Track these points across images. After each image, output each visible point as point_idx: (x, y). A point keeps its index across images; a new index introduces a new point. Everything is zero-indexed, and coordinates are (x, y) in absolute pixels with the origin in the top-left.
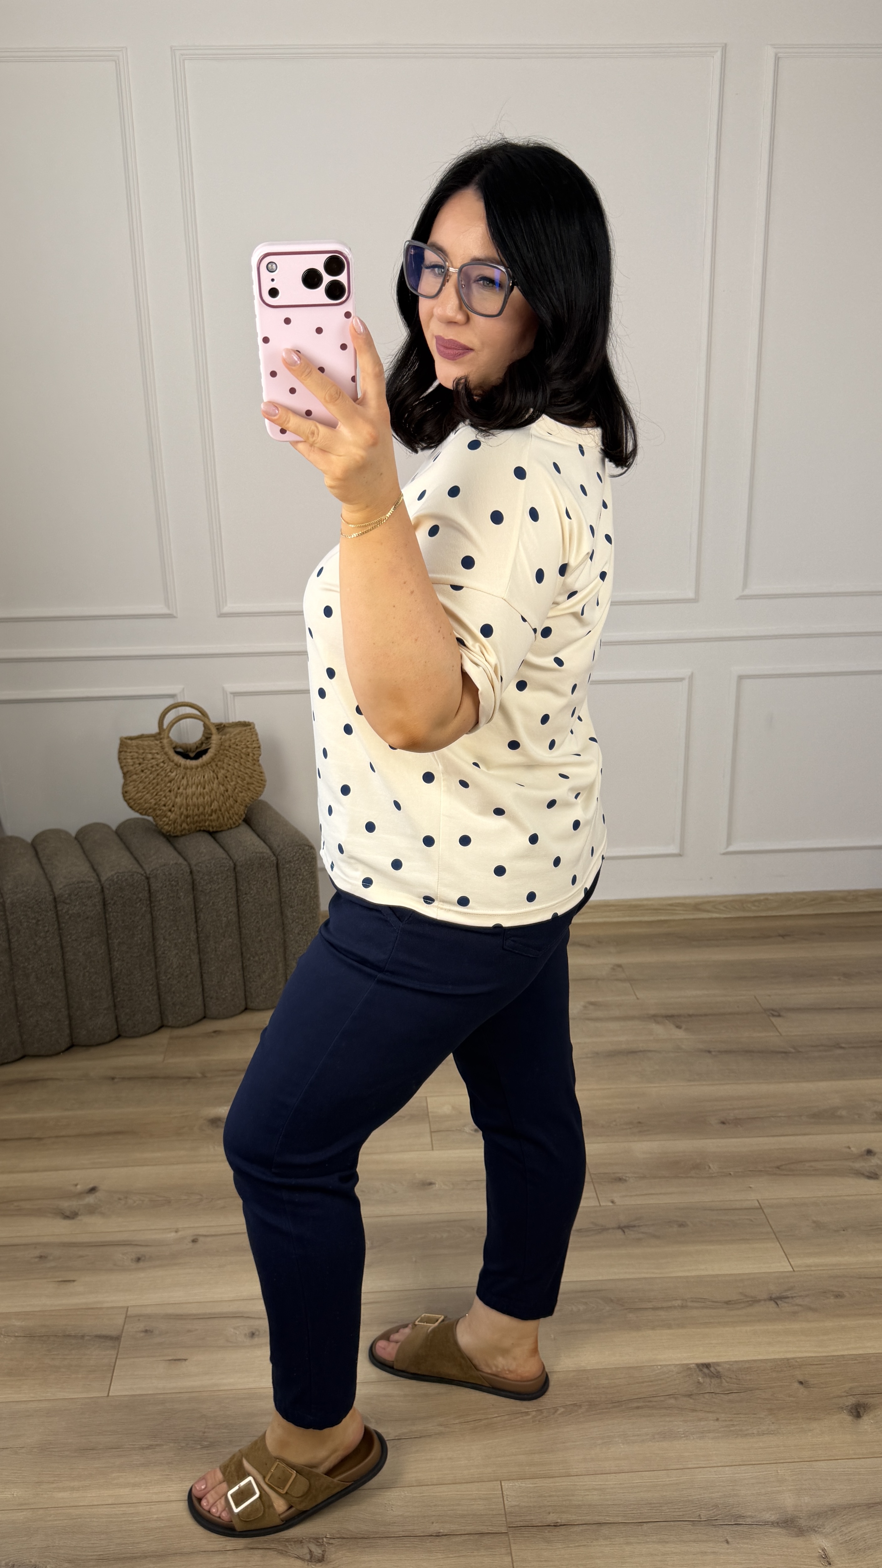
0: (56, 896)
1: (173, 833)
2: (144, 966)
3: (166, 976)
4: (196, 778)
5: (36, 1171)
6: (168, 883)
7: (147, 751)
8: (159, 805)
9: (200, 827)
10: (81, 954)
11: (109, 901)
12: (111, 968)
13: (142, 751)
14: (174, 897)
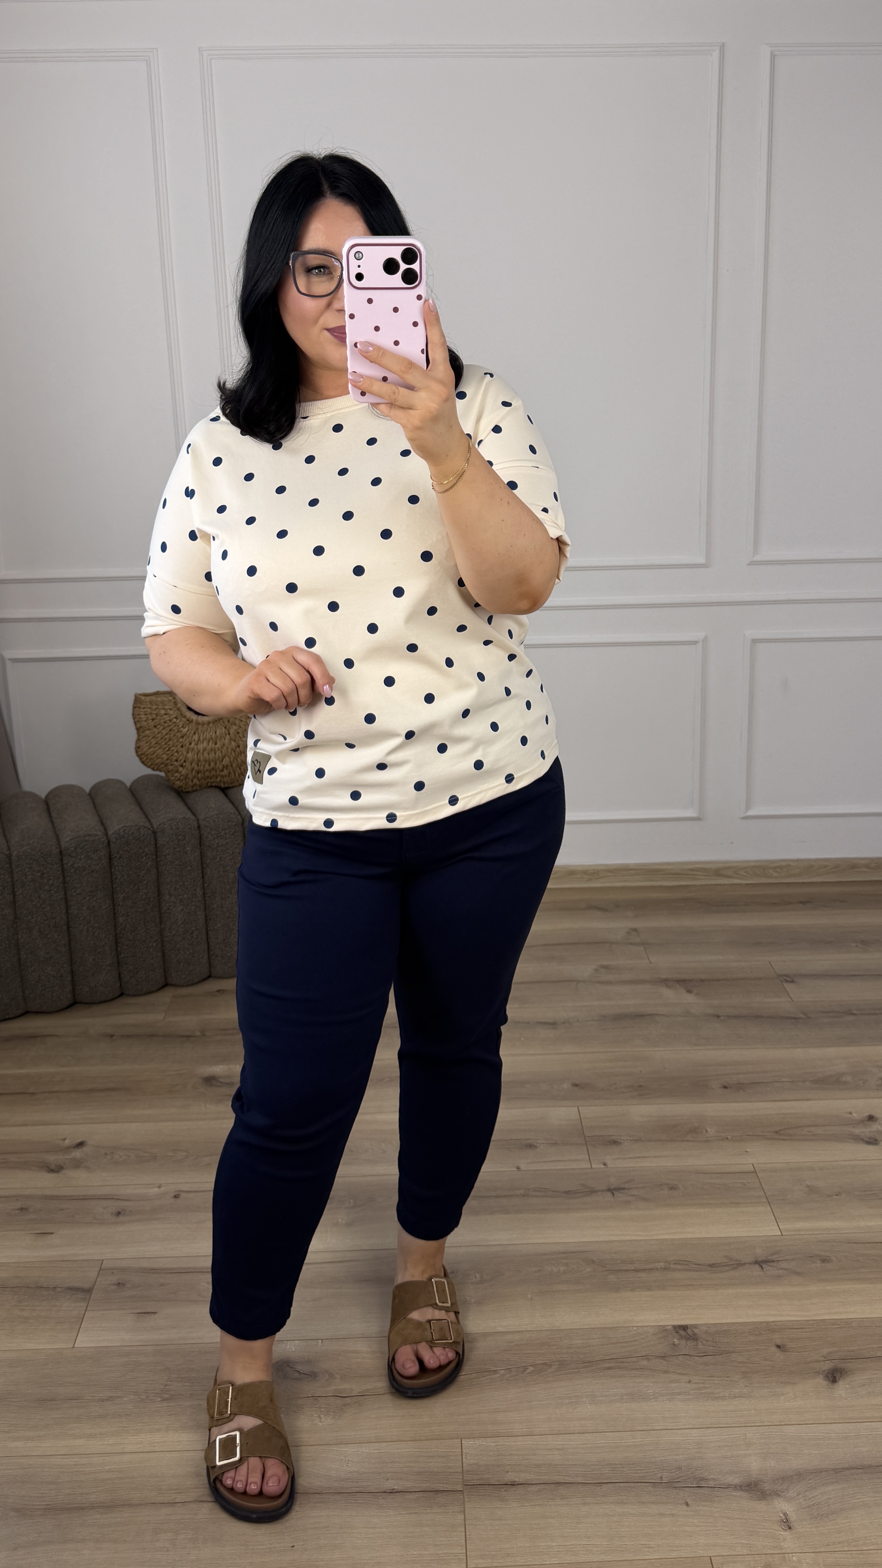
0: (63, 850)
1: (185, 788)
2: (149, 922)
3: (171, 933)
4: (208, 733)
5: (26, 1125)
6: (174, 838)
7: (160, 707)
8: (171, 760)
9: (211, 782)
10: (85, 908)
11: (115, 856)
12: (115, 923)
13: (155, 707)
14: (180, 851)
